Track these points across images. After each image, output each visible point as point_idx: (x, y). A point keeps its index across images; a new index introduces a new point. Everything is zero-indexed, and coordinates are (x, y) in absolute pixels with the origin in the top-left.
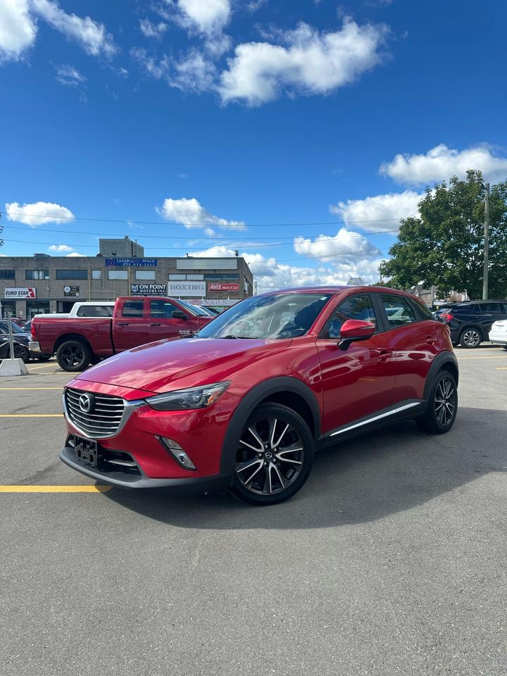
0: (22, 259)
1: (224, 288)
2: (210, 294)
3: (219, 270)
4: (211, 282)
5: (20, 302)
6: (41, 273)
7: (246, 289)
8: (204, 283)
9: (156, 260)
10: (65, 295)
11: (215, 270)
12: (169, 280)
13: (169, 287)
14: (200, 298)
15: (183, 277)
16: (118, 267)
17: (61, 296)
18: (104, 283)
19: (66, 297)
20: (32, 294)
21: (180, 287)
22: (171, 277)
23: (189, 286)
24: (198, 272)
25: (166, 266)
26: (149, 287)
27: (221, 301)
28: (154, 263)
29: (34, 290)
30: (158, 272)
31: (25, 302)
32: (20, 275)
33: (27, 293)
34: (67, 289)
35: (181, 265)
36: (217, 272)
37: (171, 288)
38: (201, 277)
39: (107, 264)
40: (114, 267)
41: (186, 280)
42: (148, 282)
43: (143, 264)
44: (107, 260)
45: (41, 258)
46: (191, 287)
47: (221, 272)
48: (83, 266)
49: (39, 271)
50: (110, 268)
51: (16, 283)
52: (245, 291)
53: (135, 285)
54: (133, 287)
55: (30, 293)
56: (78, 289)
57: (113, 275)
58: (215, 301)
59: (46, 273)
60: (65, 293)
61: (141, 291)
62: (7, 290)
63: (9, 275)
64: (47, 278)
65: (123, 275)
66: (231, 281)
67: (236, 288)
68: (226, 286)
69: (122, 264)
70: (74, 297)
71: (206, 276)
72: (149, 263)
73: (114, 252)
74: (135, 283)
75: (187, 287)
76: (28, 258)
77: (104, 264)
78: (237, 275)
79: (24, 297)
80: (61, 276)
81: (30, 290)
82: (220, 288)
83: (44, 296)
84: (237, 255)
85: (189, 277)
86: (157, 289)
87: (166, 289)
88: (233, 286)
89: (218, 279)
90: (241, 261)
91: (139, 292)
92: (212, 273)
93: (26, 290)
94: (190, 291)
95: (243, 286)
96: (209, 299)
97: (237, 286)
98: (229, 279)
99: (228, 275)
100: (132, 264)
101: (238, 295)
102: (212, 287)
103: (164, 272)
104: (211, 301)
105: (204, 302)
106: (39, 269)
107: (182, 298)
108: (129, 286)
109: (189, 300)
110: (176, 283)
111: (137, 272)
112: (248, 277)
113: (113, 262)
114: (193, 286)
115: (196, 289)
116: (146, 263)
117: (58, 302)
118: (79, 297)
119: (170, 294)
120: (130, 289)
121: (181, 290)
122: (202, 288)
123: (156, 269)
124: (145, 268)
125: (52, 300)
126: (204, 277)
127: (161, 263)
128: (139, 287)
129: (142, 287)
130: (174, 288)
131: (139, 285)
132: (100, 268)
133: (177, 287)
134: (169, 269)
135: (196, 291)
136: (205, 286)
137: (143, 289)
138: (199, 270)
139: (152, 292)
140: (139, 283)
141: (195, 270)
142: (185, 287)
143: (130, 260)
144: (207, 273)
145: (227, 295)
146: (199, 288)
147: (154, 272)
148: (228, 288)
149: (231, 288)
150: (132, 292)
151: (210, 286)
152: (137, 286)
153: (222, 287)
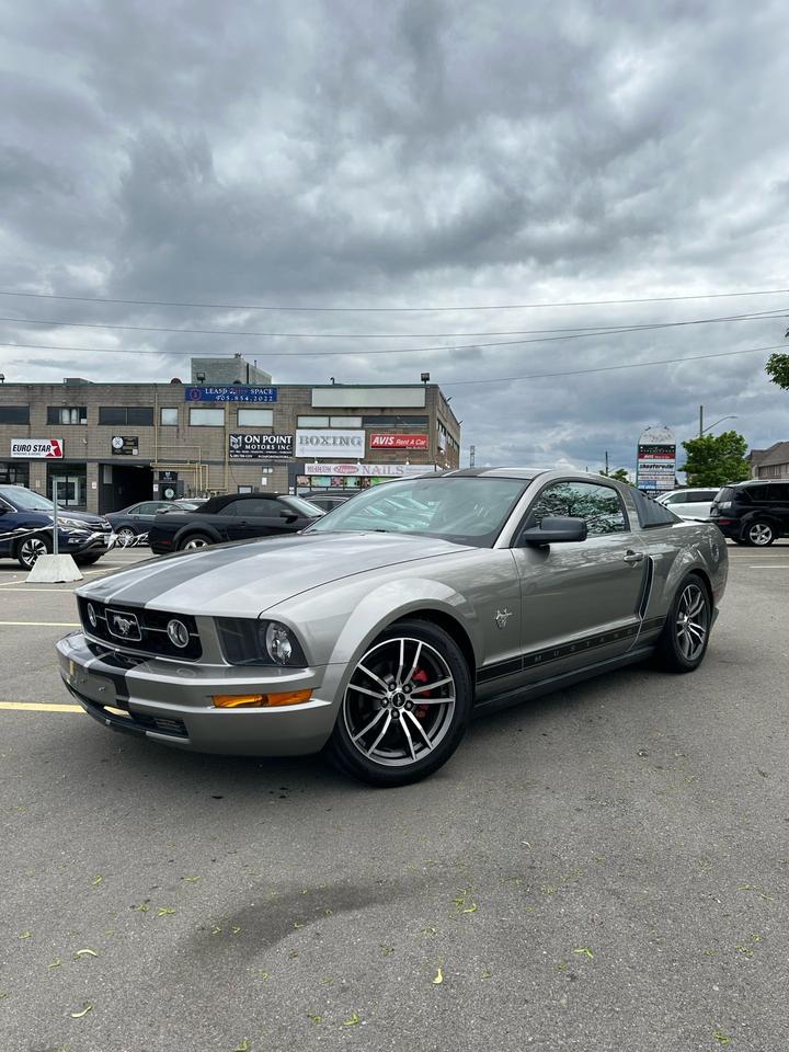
0: (42, 386)
2: (374, 454)
3: (391, 408)
4: (376, 430)
5: (37, 464)
6: (74, 413)
7: (443, 446)
8: (362, 434)
9: (275, 388)
10: (113, 453)
11: (383, 409)
12: (298, 428)
13: (298, 440)
14: (354, 460)
15: (323, 421)
16: (208, 403)
17: (107, 456)
18: (181, 431)
19: (115, 457)
20: (57, 451)
21: (318, 441)
22: (302, 422)
23: (334, 438)
24: (352, 411)
25: (295, 402)
26: (261, 440)
27: (393, 467)
28: (268, 396)
29: (60, 442)
30: (279, 413)
31: (45, 464)
32: (38, 416)
33: (49, 448)
34: (118, 443)
35: (320, 399)
36: (387, 413)
37: (302, 442)
38: (357, 422)
39: (188, 399)
40: (201, 403)
41: (330, 428)
42: (260, 431)
43: (252, 397)
44: (188, 390)
45: (74, 386)
46: (338, 442)
47: (395, 413)
48: (147, 400)
49: (70, 409)
50: (192, 404)
51: (30, 430)
52: (440, 449)
53: (236, 436)
54: (233, 439)
55: (52, 448)
56: (136, 442)
57: (200, 417)
58: (380, 466)
59: (83, 413)
60: (114, 449)
61: (248, 447)
62: (14, 442)
63: (16, 416)
64: (83, 421)
65: (215, 417)
66: (413, 430)
67: (423, 443)
68: (403, 438)
70: (128, 457)
71: (366, 420)
72: (263, 396)
73: (202, 375)
74: (236, 433)
75: (331, 441)
76: (52, 386)
77: (182, 396)
78: (424, 419)
79: (43, 455)
80: (109, 418)
81: (54, 443)
83: (76, 455)
84: (425, 380)
85: (336, 422)
86: (275, 444)
87: (292, 444)
89: (388, 425)
90: (432, 391)
91: (243, 448)
92: (377, 414)
93: (47, 443)
94: (332, 447)
95: (435, 439)
96: (370, 463)
97: (423, 439)
98: (409, 426)
99: (410, 419)
100: (232, 397)
101: (426, 456)
102: (376, 441)
103: (289, 411)
104: (373, 466)
105: (361, 470)
106: (71, 405)
107: (321, 460)
108: (227, 437)
109: (333, 466)
110: (310, 433)
111: (240, 411)
112: (447, 425)
113: (199, 394)
114: (341, 438)
115: (347, 443)
116: (258, 395)
117: (101, 466)
118: (137, 456)
119: (298, 454)
120: (227, 444)
121: (319, 447)
122: (359, 443)
123: (275, 408)
124: (255, 405)
125: (92, 461)
126: (363, 422)
127: (284, 395)
128: (243, 440)
129: (249, 439)
130: (307, 442)
131: (244, 436)
132: (175, 403)
133: (311, 441)
134: (299, 406)
135: (345, 447)
136: (363, 439)
137: (251, 444)
138: (354, 409)
139: (266, 450)
140: (244, 433)
141: (347, 409)
142: (325, 443)
143: (229, 390)
144: (368, 413)
145: (405, 456)
146: (353, 441)
147: (271, 411)
148: (406, 442)
149: (412, 442)
150: (231, 448)
151: (374, 438)
152: (240, 438)
153: (395, 441)
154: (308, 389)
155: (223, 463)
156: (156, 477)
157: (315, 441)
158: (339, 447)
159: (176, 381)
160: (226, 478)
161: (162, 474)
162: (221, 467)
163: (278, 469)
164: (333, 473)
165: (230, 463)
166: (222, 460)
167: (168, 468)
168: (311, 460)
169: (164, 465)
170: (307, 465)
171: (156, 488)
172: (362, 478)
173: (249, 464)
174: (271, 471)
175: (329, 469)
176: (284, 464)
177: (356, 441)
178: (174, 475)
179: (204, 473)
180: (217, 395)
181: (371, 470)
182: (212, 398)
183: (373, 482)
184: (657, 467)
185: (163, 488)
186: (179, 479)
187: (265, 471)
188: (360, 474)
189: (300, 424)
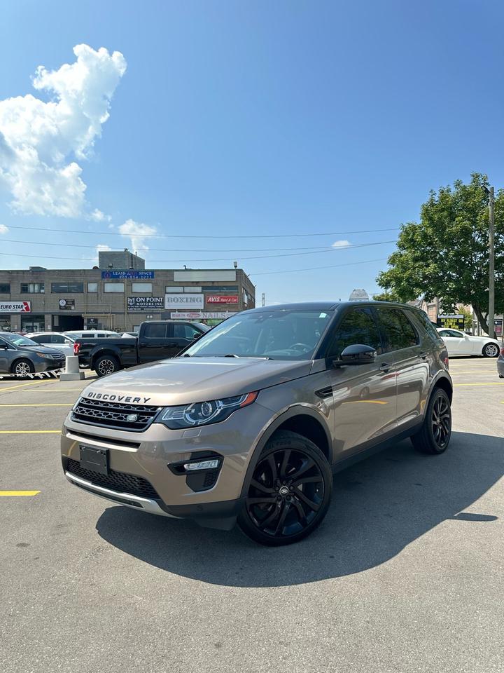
0: (17, 272)
2: (208, 307)
3: (218, 282)
4: (210, 294)
5: (15, 316)
6: (36, 286)
7: (246, 301)
8: (202, 296)
9: (153, 272)
10: (60, 309)
11: (213, 282)
12: (166, 293)
13: (166, 300)
14: (198, 310)
15: (180, 289)
16: (115, 279)
17: (57, 310)
18: (100, 296)
19: (61, 311)
20: (27, 308)
21: (177, 301)
22: (169, 289)
23: (187, 299)
24: (196, 284)
25: (164, 278)
26: (146, 300)
27: (220, 314)
28: (151, 275)
29: (29, 303)
30: (155, 285)
31: (19, 316)
32: (15, 289)
33: (22, 307)
34: (63, 303)
35: (178, 277)
36: (215, 284)
37: (168, 301)
38: (199, 289)
39: (103, 277)
40: (110, 280)
41: (184, 293)
42: (145, 295)
43: (140, 276)
44: (103, 273)
45: (36, 271)
46: (189, 300)
47: (220, 284)
48: (79, 279)
49: (34, 284)
50: (106, 281)
51: (11, 296)
52: (244, 303)
53: (131, 298)
54: (129, 300)
55: (25, 307)
56: (73, 302)
57: (110, 287)
58: (213, 314)
59: (41, 288)
60: (60, 306)
61: (138, 304)
62: (2, 303)
63: (4, 289)
64: (42, 291)
65: (119, 287)
66: (230, 293)
67: (235, 300)
68: (225, 298)
69: (118, 276)
70: (70, 311)
71: (204, 288)
72: (146, 275)
73: (111, 265)
74: (131, 296)
75: (185, 300)
76: (24, 272)
77: (99, 278)
78: (236, 288)
79: (19, 310)
80: (57, 289)
81: (25, 304)
83: (38, 310)
84: (236, 267)
85: (187, 289)
86: (154, 302)
87: (163, 302)
89: (216, 291)
90: (239, 273)
91: (135, 305)
92: (211, 285)
93: (21, 303)
94: (186, 304)
95: (243, 299)
96: (207, 312)
97: (236, 298)
98: (227, 291)
99: (228, 288)
100: (128, 276)
101: (236, 307)
102: (210, 299)
103: (161, 284)
104: (208, 313)
105: (202, 315)
106: (35, 282)
107: (180, 311)
108: (126, 299)
109: (186, 314)
110: (173, 296)
111: (133, 284)
112: (248, 290)
113: (109, 275)
114: (191, 298)
115: (194, 301)
116: (143, 276)
117: (53, 316)
118: (74, 310)
119: (167, 307)
120: (126, 302)
121: (179, 303)
122: (200, 301)
123: (153, 282)
124: (142, 280)
125: (47, 313)
126: (203, 289)
127: (158, 275)
128: (135, 300)
129: (138, 300)
130: (172, 301)
131: (136, 298)
132: (96, 280)
133: (174, 300)
134: (166, 281)
135: (193, 303)
136: (203, 299)
137: (140, 302)
138: (198, 282)
139: (149, 305)
140: (135, 296)
141: (193, 282)
142: (182, 300)
143: (127, 272)
144: (205, 285)
145: (226, 308)
146: (197, 300)
147: (151, 284)
148: (226, 300)
149: (230, 300)
150: (128, 305)
151: (208, 298)
152: (134, 299)
153: (220, 299)
154: (171, 272)
155: (124, 313)
156: (85, 321)
158: (189, 303)
159: (96, 268)
160: (126, 321)
161: (89, 320)
162: (123, 315)
163: (155, 315)
164: (186, 317)
165: (128, 313)
166: (123, 311)
167: (92, 316)
168: (174, 311)
169: (90, 315)
170: (172, 313)
171: (85, 328)
172: (203, 320)
173: (140, 313)
174: (151, 317)
175: (184, 315)
176: (159, 313)
177: (199, 300)
178: (96, 320)
179: (113, 319)
181: (208, 315)
186: (99, 322)
187: (148, 317)
188: (201, 317)
189: (167, 291)
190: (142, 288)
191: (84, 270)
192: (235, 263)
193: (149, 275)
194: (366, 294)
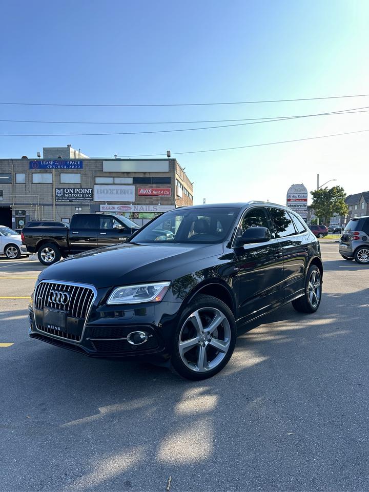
1: (155, 192)
2: (140, 199)
3: (149, 172)
4: (141, 185)
7: (181, 195)
8: (133, 187)
9: (81, 161)
11: (145, 173)
12: (95, 184)
13: (96, 191)
14: (128, 203)
15: (110, 180)
16: (42, 170)
18: (27, 186)
21: (107, 192)
22: (98, 180)
23: (117, 190)
24: (127, 174)
25: (94, 169)
26: (74, 191)
27: (151, 207)
28: (79, 164)
30: (84, 175)
35: (107, 167)
36: (147, 176)
37: (98, 193)
38: (130, 180)
39: (31, 168)
40: (38, 170)
41: (114, 184)
42: (73, 186)
43: (68, 166)
44: (31, 163)
46: (119, 192)
47: (152, 175)
48: (6, 169)
50: (34, 170)
52: (178, 196)
53: (59, 189)
54: (58, 191)
56: (2, 194)
57: (37, 178)
58: (144, 206)
61: (66, 195)
65: (48, 178)
66: (162, 185)
67: (168, 193)
68: (156, 190)
72: (75, 165)
73: (39, 154)
74: (59, 187)
75: (115, 192)
77: (28, 166)
82: (150, 193)
84: (169, 156)
85: (118, 180)
86: (83, 194)
87: (92, 194)
88: (164, 190)
90: (172, 163)
91: (63, 196)
92: (142, 176)
94: (116, 195)
95: (175, 191)
96: (138, 204)
100: (56, 166)
101: (170, 200)
102: (141, 191)
103: (90, 174)
104: (140, 206)
105: (133, 208)
107: (109, 203)
108: (54, 190)
109: (116, 206)
110: (103, 187)
111: (61, 174)
112: (184, 184)
113: (37, 165)
114: (121, 191)
115: (125, 193)
116: (71, 165)
118: (2, 201)
119: (96, 199)
120: (54, 194)
121: (108, 195)
122: (131, 193)
123: (82, 172)
124: (70, 170)
126: (134, 180)
127: (87, 165)
128: (64, 191)
129: (67, 191)
130: (101, 193)
131: (64, 189)
132: (24, 171)
133: (104, 192)
134: (95, 171)
135: (124, 196)
136: (134, 191)
137: (68, 194)
138: (128, 173)
139: (77, 197)
140: (64, 188)
141: (124, 172)
142: (112, 193)
143: (55, 162)
144: (137, 176)
145: (158, 200)
146: (128, 192)
147: (80, 174)
148: (159, 192)
149: (162, 192)
150: (57, 196)
151: (140, 190)
152: (62, 190)
153: (152, 192)
154: (100, 161)
155: (52, 205)
156: (14, 213)
157: (105, 191)
158: (119, 195)
159: (24, 157)
160: (54, 213)
161: (17, 212)
162: (50, 207)
163: (84, 208)
164: (116, 210)
165: (56, 205)
166: (51, 203)
167: (20, 208)
168: (104, 203)
169: (17, 206)
170: (101, 206)
171: (13, 220)
172: (133, 213)
173: (69, 205)
174: (80, 209)
175: (114, 208)
176: (88, 205)
177: (130, 191)
178: (24, 212)
179: (41, 211)
180: (47, 165)
181: (139, 208)
182: (45, 167)
183: (140, 216)
184: (298, 206)
185: (18, 220)
186: (27, 214)
187: (77, 209)
188: (132, 210)
189: (96, 183)
190: (71, 178)
191: (12, 160)
192: (169, 152)
193: (78, 165)
194: (305, 189)
